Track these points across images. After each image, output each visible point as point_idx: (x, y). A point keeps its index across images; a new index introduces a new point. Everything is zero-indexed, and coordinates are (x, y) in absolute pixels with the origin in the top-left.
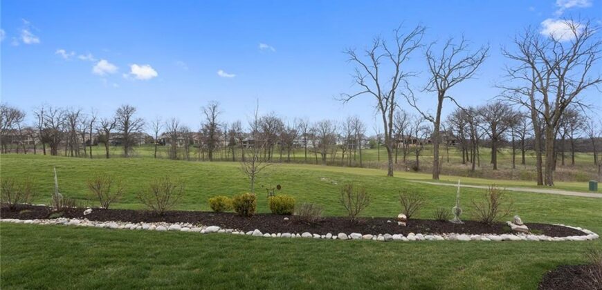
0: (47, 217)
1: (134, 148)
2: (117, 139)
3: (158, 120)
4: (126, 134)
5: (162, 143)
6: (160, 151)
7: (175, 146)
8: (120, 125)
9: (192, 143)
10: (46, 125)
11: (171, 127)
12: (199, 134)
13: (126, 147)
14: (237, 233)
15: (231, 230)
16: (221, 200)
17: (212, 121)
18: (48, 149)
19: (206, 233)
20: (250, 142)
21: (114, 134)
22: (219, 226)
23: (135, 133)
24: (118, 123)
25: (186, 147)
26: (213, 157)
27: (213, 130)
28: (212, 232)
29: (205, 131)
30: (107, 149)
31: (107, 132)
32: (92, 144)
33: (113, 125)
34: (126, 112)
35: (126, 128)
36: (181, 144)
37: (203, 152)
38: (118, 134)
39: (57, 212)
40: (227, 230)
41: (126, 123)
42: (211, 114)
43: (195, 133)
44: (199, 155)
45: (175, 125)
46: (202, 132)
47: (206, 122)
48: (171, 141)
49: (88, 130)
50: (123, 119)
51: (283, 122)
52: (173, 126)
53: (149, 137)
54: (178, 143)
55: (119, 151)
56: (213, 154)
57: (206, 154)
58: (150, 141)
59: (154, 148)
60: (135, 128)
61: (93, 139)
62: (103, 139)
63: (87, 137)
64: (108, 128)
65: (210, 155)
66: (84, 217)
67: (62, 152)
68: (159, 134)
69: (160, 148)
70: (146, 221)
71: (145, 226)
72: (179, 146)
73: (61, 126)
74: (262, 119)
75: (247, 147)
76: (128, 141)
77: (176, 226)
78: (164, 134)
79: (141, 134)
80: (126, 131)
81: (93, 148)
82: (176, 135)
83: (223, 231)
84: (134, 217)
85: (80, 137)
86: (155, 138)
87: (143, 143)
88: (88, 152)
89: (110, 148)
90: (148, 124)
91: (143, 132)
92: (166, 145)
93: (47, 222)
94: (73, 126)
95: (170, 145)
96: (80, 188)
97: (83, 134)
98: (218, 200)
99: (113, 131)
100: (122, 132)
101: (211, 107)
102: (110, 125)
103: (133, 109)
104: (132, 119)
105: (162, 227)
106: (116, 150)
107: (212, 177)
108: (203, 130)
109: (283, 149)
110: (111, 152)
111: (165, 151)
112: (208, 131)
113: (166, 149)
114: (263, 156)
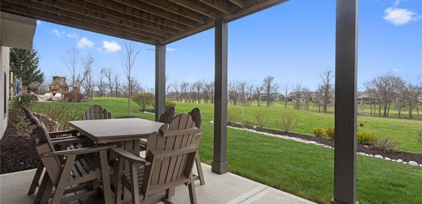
0: (241, 127)
1: (273, 102)
2: (264, 97)
3: (287, 84)
4: (268, 94)
5: (290, 100)
6: (289, 105)
7: (298, 102)
8: (265, 88)
9: (311, 99)
10: (232, 89)
11: (296, 88)
12: (317, 93)
13: (268, 102)
14: (327, 147)
15: (323, 145)
16: (320, 130)
17: (326, 83)
18: (233, 102)
19: (309, 144)
20: (365, 99)
21: (262, 94)
22: (317, 142)
23: (273, 93)
24: (264, 87)
25: (306, 103)
26: (327, 111)
27: (327, 90)
28: (312, 144)
29: (321, 91)
30: (259, 103)
31: (259, 92)
32: (251, 99)
33: (262, 88)
34: (269, 80)
35: (269, 90)
36: (303, 100)
37: (319, 106)
38: (264, 94)
39: (244, 126)
40: (321, 144)
41: (269, 87)
42: (326, 77)
43: (313, 92)
44: (316, 108)
45: (298, 87)
46: (319, 92)
47: (322, 84)
48: (296, 98)
49: (249, 92)
50: (267, 85)
51: (403, 79)
52: (297, 88)
53: (282, 95)
54: (301, 99)
55: (265, 104)
56: (327, 108)
57: (322, 108)
58: (282, 98)
59: (284, 103)
60: (273, 90)
61: (252, 97)
62: (256, 97)
63: (249, 96)
64: (259, 90)
65: (325, 109)
66: (254, 129)
67: (238, 103)
68: (288, 93)
69: (289, 103)
70: (279, 134)
71: (278, 136)
72: (301, 101)
73: (238, 90)
74: (377, 79)
75: (361, 103)
76: (269, 98)
77: (293, 138)
78: (291, 93)
79: (277, 93)
80: (268, 92)
81: (252, 102)
82: (299, 94)
83: (319, 144)
84: (274, 132)
85: (246, 96)
86: (285, 96)
87: (278, 99)
88: (249, 104)
89: (260, 102)
90: (281, 87)
91: (278, 92)
92: (293, 100)
93: (241, 129)
94: (243, 89)
95: (295, 101)
96: (250, 119)
97: (247, 94)
98: (318, 130)
99: (261, 92)
100: (266, 92)
101: (327, 72)
102: (260, 88)
103: (272, 78)
104: (272, 84)
105: (286, 137)
106: (263, 103)
107: (320, 120)
108: (319, 90)
109: (403, 106)
110: (260, 105)
111: (291, 105)
112: (324, 90)
113: (293, 103)
114: (377, 112)
